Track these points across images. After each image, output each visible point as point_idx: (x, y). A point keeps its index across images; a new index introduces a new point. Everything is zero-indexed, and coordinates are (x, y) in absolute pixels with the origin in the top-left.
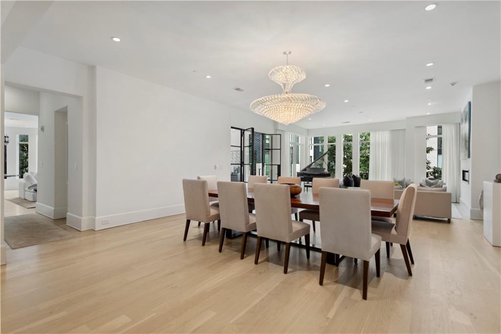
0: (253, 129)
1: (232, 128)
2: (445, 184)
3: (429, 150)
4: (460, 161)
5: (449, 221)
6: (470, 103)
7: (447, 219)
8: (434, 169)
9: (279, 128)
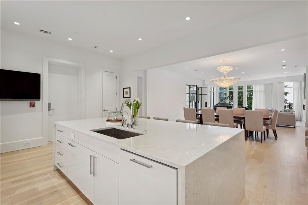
0: (197, 86)
1: (187, 85)
2: (295, 111)
3: (286, 94)
4: (302, 100)
5: (294, 127)
6: (305, 74)
7: (293, 127)
8: (289, 104)
9: (205, 84)
